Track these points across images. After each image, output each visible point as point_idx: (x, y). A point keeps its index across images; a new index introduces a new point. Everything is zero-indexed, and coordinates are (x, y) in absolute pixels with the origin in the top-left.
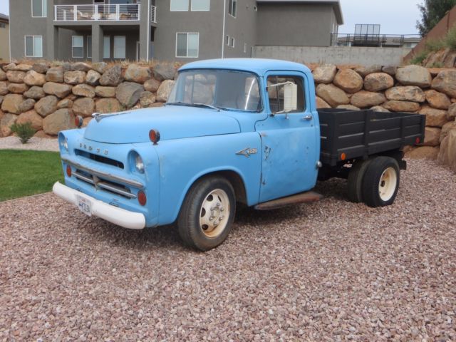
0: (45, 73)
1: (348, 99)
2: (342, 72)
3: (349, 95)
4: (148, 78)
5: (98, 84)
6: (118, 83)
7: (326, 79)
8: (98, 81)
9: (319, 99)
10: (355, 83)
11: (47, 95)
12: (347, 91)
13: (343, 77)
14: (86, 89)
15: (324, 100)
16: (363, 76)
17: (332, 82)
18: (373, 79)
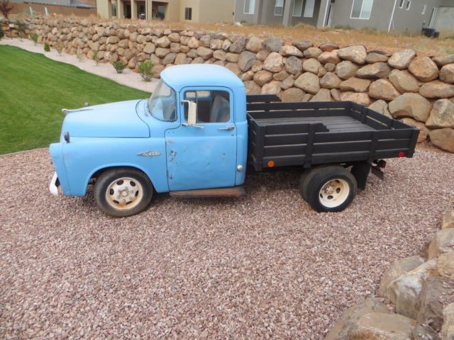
0: (199, 39)
1: (417, 87)
2: (418, 60)
3: (420, 84)
4: (261, 49)
5: (228, 51)
6: (242, 51)
7: (400, 65)
8: (229, 48)
9: (389, 84)
10: (427, 73)
11: (199, 56)
12: (419, 79)
13: (417, 64)
14: (220, 54)
15: (394, 86)
16: (440, 66)
17: (406, 69)
18: (447, 70)
